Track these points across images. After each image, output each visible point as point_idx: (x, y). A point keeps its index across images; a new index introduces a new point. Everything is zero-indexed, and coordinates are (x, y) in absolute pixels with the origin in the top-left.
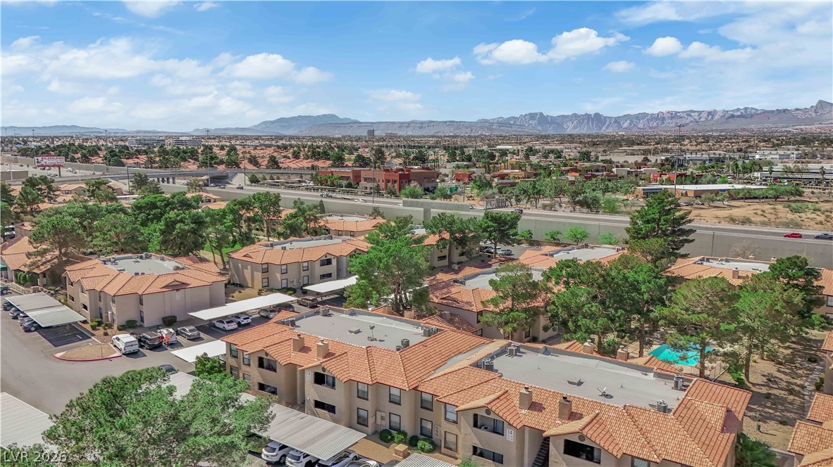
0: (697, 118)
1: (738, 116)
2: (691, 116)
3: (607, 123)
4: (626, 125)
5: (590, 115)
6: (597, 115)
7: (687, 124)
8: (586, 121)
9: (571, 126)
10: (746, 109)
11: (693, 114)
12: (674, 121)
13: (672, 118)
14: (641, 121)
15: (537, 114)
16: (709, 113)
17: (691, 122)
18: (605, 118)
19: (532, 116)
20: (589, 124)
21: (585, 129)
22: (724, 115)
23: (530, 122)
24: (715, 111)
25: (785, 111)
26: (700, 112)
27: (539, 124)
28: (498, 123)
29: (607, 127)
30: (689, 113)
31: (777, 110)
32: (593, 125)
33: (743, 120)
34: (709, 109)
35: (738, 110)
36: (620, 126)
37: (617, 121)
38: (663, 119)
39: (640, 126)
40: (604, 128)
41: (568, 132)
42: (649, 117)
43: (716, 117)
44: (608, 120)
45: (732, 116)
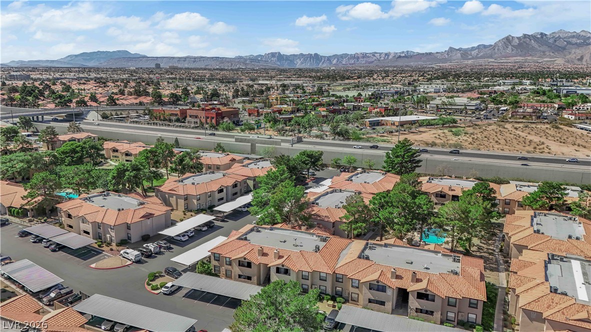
0: (379, 57)
1: (404, 57)
2: (375, 56)
3: (323, 61)
4: (334, 62)
5: (311, 55)
6: (316, 54)
7: (373, 62)
8: (309, 59)
9: (299, 62)
10: (408, 52)
11: (376, 55)
12: (365, 59)
13: (363, 57)
14: (344, 60)
15: (276, 53)
16: (386, 54)
17: (375, 60)
18: (321, 57)
19: (273, 55)
20: (311, 61)
21: (309, 64)
22: (395, 56)
23: (272, 59)
24: (389, 53)
25: (430, 54)
26: (380, 54)
27: (278, 60)
28: (250, 59)
29: (323, 63)
30: (374, 54)
31: (426, 53)
32: (313, 62)
33: (406, 59)
34: (386, 52)
35: (403, 52)
36: (331, 63)
37: (329, 59)
38: (358, 58)
39: (344, 63)
40: (321, 64)
41: (298, 66)
42: (349, 56)
43: (390, 57)
44: (323, 59)
45: (400, 57)
